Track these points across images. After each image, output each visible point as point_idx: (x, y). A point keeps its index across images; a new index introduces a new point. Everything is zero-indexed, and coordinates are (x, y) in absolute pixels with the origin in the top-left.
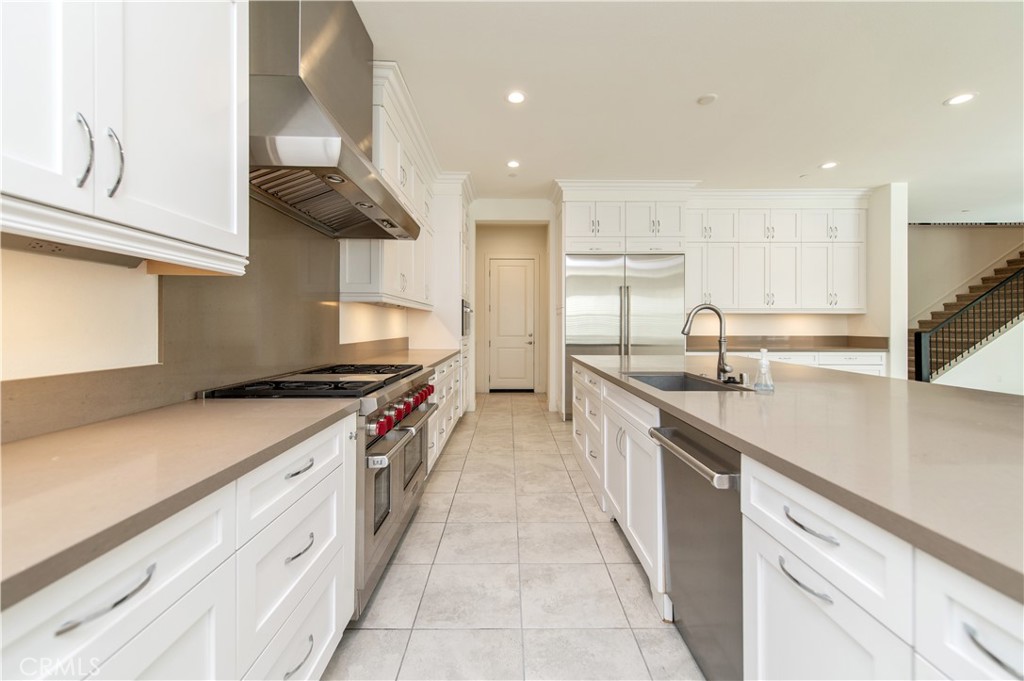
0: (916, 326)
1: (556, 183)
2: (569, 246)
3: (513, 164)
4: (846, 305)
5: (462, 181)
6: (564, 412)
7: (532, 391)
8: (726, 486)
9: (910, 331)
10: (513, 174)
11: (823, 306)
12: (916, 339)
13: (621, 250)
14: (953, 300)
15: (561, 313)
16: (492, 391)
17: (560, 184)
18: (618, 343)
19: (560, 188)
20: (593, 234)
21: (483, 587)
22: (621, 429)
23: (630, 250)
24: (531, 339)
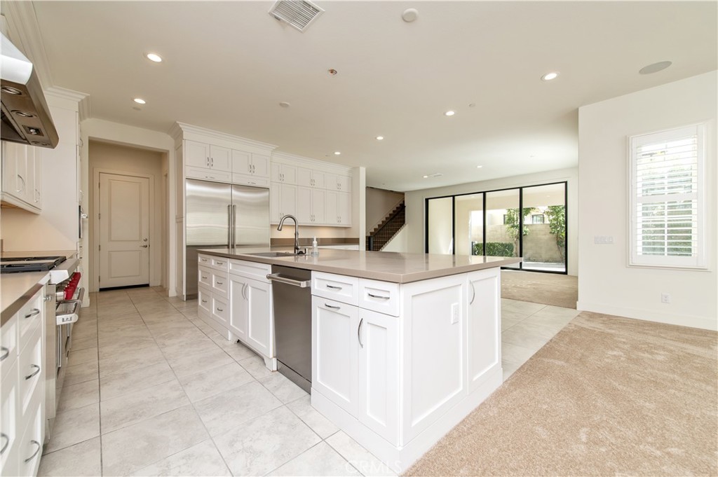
0: (369, 235)
1: (178, 124)
2: (187, 172)
3: (140, 101)
4: (344, 223)
5: (80, 100)
6: (184, 293)
7: (147, 285)
8: (305, 286)
9: (366, 237)
10: (137, 108)
11: (335, 223)
12: (368, 239)
13: (229, 181)
14: (381, 223)
15: (182, 222)
16: (102, 290)
17: (181, 126)
18: (227, 243)
19: (181, 128)
20: (208, 167)
21: (153, 397)
22: (244, 285)
23: (236, 181)
24: (145, 243)
